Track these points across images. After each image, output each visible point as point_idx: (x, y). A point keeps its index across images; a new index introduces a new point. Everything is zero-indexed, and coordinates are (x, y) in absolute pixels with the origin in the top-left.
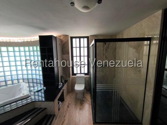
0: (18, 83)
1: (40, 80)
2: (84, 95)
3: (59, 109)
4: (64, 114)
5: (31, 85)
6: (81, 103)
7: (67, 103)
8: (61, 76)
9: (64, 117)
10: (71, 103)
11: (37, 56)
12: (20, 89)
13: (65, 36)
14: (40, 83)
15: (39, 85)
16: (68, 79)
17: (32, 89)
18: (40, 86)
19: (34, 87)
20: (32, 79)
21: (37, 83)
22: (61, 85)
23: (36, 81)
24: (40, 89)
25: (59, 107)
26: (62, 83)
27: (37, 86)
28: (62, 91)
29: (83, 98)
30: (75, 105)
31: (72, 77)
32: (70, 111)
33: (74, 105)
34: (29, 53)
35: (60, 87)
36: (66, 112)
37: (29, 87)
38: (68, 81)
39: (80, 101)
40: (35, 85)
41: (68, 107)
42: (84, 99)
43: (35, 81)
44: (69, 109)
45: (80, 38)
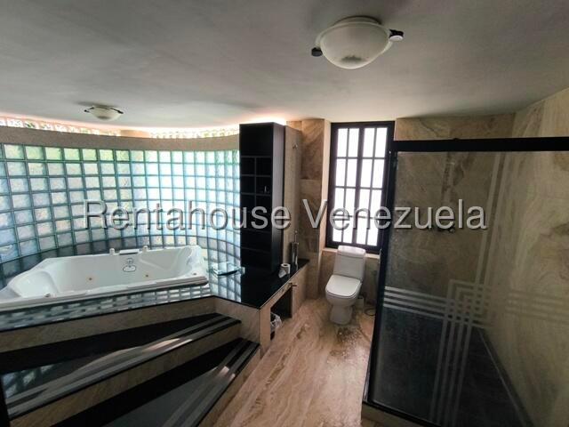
0: (187, 244)
1: (234, 246)
2: (353, 316)
3: (272, 335)
4: (285, 353)
5: (214, 255)
6: (338, 336)
7: (297, 325)
8: (290, 245)
9: (283, 359)
10: (309, 329)
11: (234, 178)
12: (189, 260)
13: (312, 122)
14: (235, 256)
15: (232, 259)
16: (310, 255)
17: (215, 265)
18: (232, 262)
19: (219, 261)
20: (218, 240)
21: (227, 253)
22: (286, 269)
23: (227, 247)
24: (232, 269)
25: (272, 328)
26: (289, 266)
27: (227, 260)
28: (285, 287)
29: (350, 323)
30: (320, 337)
31: (323, 252)
32: (302, 350)
33: (318, 337)
34: (216, 168)
35: (282, 274)
36: (290, 347)
37: (210, 260)
38: (311, 261)
39: (337, 330)
40: (223, 256)
41: (299, 336)
42: (352, 328)
43: (223, 246)
44: (299, 343)
45: (362, 126)
